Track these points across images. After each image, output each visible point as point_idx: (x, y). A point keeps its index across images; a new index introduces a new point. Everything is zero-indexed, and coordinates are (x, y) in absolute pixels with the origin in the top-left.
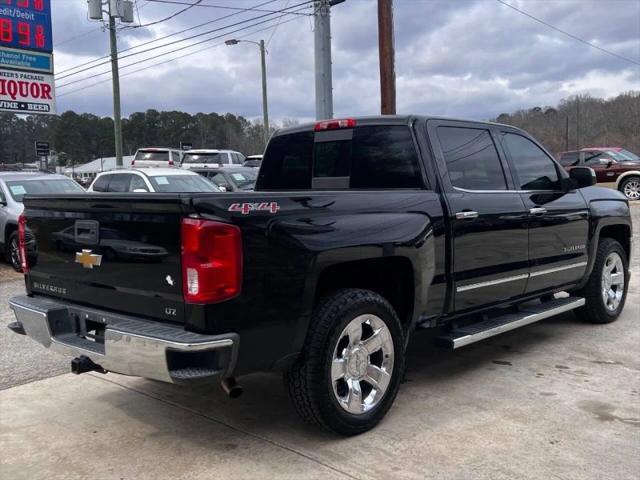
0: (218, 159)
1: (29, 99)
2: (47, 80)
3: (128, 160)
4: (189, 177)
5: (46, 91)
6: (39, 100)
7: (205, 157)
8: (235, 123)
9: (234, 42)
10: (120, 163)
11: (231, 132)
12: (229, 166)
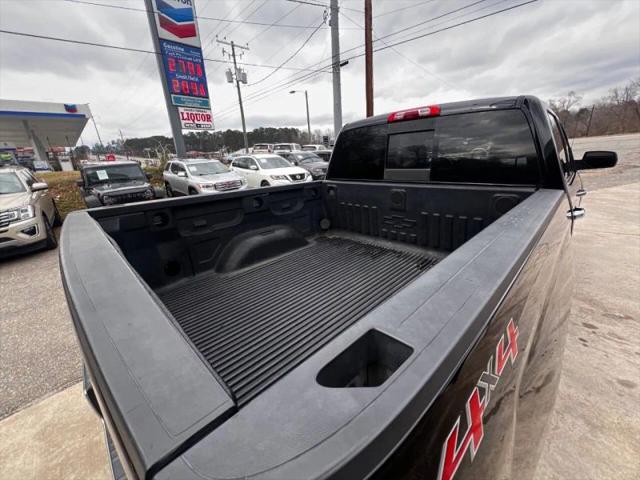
0: (289, 148)
1: (201, 122)
2: (208, 112)
3: (250, 149)
4: (277, 159)
5: (208, 118)
6: (206, 123)
7: (282, 147)
8: (295, 131)
9: (293, 92)
10: (247, 151)
11: (293, 136)
12: (295, 151)
